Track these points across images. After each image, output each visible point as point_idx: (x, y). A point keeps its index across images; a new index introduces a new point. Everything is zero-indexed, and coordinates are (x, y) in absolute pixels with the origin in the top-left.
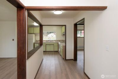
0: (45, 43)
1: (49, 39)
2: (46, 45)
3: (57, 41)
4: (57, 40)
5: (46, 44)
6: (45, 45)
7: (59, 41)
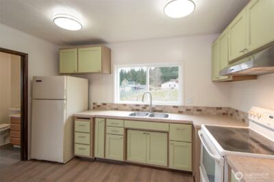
0: (124, 119)
1: (147, 102)
2: (126, 130)
3: (188, 111)
4: (190, 104)
5: (129, 125)
6: (122, 131)
7: (199, 111)
